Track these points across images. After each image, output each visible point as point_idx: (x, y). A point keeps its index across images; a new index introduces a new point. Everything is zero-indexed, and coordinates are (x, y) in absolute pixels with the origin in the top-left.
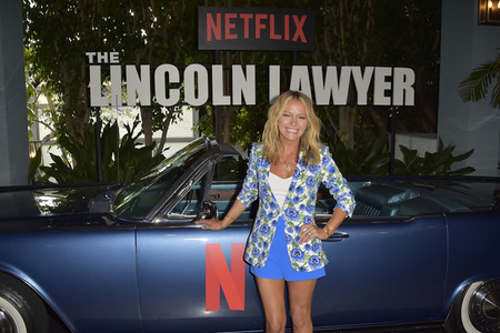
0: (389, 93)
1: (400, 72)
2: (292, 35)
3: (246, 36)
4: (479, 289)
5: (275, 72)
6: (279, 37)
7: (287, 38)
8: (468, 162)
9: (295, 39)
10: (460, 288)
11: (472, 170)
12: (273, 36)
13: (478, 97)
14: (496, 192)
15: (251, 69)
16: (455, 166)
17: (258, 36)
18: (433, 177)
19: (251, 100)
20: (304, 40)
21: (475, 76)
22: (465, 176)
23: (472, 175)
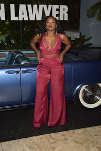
8: (90, 41)
10: (78, 87)
11: (92, 44)
13: (93, 16)
16: (86, 43)
21: (93, 8)
22: (89, 47)
23: (91, 46)
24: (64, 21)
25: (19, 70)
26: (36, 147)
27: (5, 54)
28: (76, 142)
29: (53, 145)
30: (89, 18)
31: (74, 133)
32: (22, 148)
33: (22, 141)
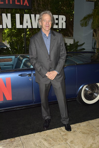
0: (57, 24)
1: (61, 17)
2: (23, 3)
3: (7, 3)
4: (86, 87)
5: (18, 16)
6: (19, 4)
7: (22, 4)
8: (83, 47)
9: (25, 4)
10: (81, 87)
11: (85, 49)
12: (17, 3)
14: (92, 56)
15: (9, 15)
16: (79, 48)
17: (11, 3)
18: (72, 52)
19: (10, 26)
20: (28, 5)
22: (82, 51)
23: (84, 51)
24: (62, 29)
25: (30, 73)
26: (51, 139)
27: (11, 58)
28: (84, 133)
29: (65, 137)
30: (82, 26)
31: (80, 126)
32: (38, 141)
33: (37, 135)
